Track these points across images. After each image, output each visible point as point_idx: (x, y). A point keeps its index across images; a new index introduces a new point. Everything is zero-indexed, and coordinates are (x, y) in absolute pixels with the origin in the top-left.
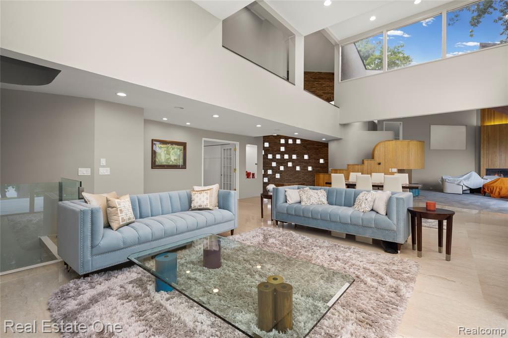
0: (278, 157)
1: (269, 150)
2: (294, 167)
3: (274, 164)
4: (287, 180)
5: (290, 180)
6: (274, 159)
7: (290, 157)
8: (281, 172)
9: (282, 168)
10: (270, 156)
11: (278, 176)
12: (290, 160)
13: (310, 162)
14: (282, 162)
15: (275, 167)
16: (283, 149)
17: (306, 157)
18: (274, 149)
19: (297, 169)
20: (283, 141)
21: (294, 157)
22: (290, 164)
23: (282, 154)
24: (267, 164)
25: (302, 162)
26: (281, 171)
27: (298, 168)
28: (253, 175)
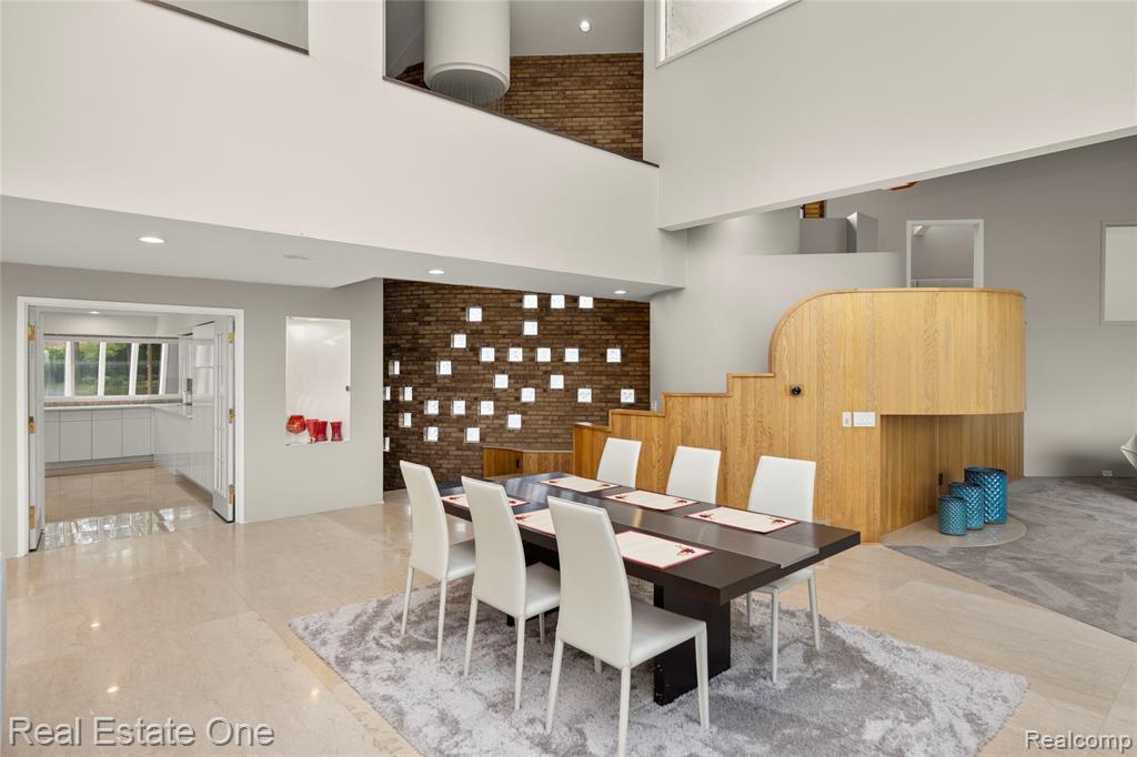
0: (516, 355)
1: (482, 332)
2: (570, 391)
3: (501, 381)
4: (544, 435)
5: (556, 436)
6: (501, 364)
7: (558, 357)
8: (524, 409)
9: (528, 395)
10: (488, 355)
11: (514, 421)
12: (558, 364)
13: (627, 374)
14: (528, 373)
15: (505, 390)
16: (531, 328)
17: (614, 355)
18: (500, 328)
19: (580, 399)
20: (531, 302)
21: (572, 355)
22: (557, 382)
23: (530, 345)
24: (474, 382)
25: (600, 374)
26: (525, 404)
27: (585, 395)
28: (337, 427)
